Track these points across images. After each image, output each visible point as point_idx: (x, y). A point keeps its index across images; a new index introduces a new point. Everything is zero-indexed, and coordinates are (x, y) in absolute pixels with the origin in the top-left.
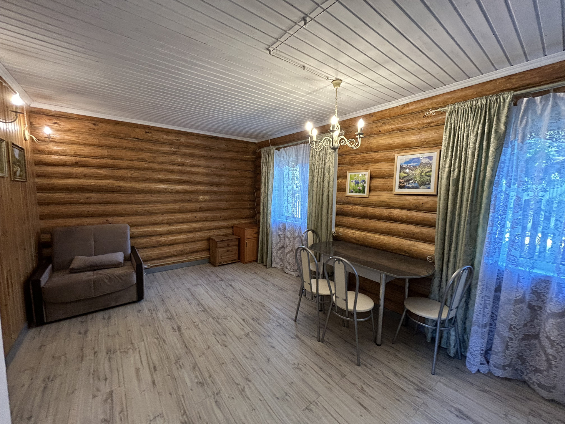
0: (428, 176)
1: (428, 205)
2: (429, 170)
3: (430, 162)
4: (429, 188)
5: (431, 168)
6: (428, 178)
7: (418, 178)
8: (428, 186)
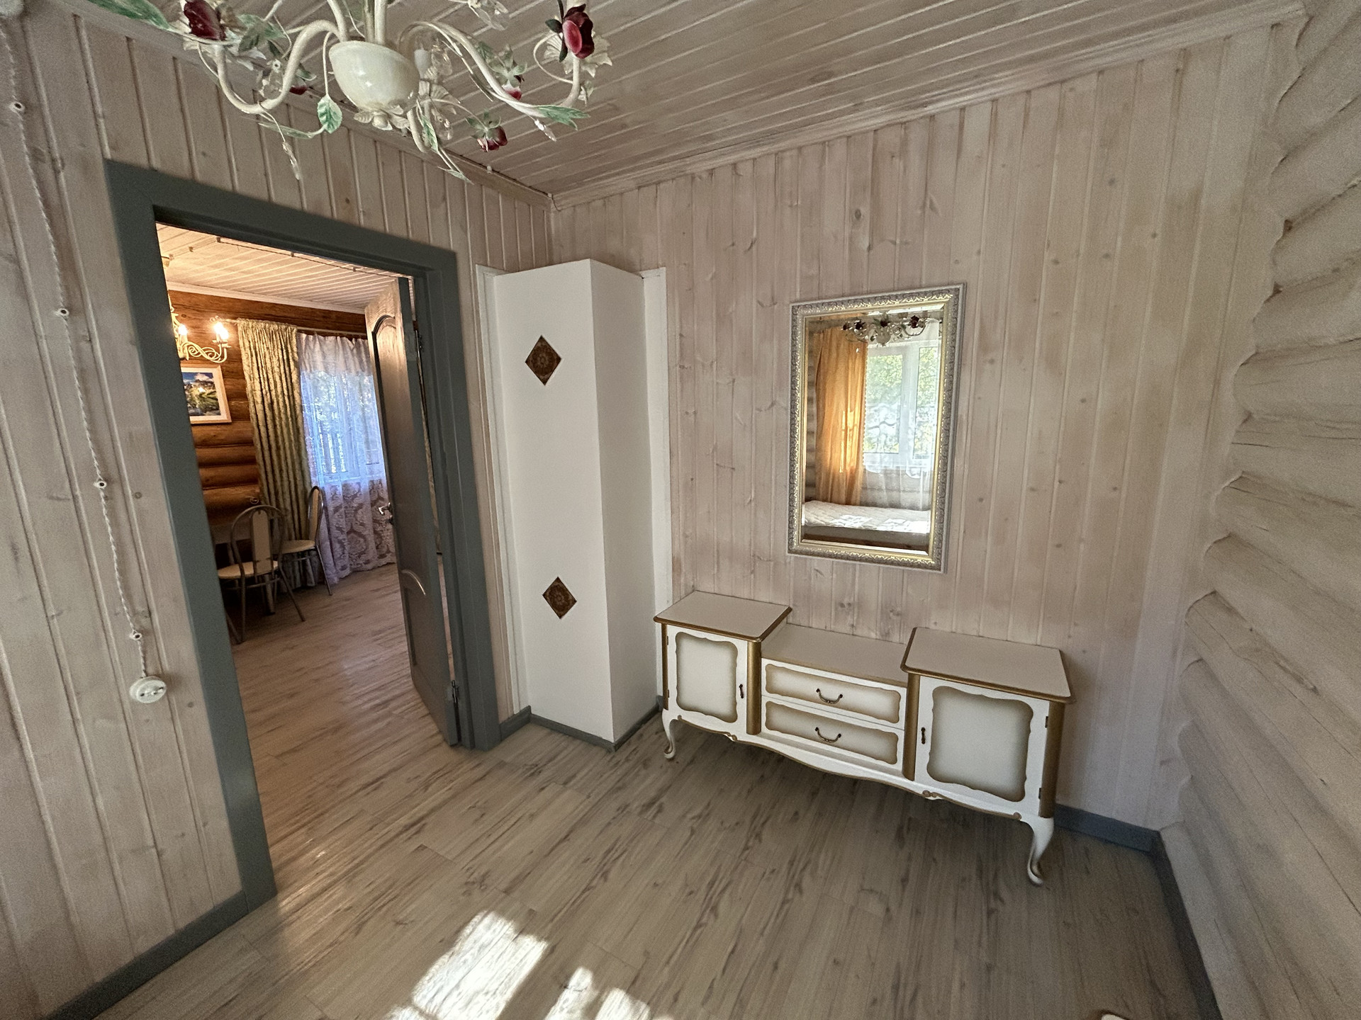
0: (212, 398)
1: (223, 437)
2: (212, 390)
3: (211, 380)
4: (219, 414)
5: (214, 387)
6: (214, 401)
7: (197, 401)
8: (217, 412)
